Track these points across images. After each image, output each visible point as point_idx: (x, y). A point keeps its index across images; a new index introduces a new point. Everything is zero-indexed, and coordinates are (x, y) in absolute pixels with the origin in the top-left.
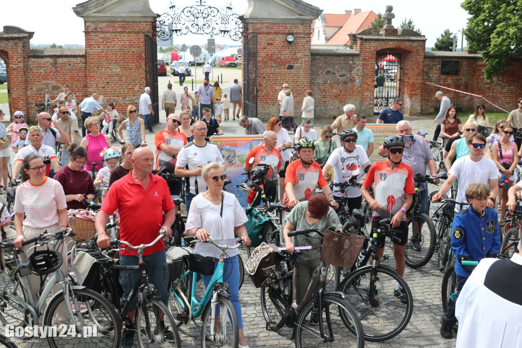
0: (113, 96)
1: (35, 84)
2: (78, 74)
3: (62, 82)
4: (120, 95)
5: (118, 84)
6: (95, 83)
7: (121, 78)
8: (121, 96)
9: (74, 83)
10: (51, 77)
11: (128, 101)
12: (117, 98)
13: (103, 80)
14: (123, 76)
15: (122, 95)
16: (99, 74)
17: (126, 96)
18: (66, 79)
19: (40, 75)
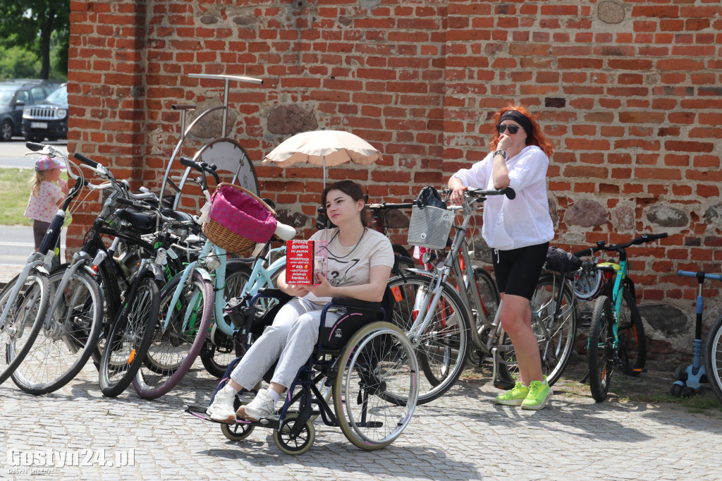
0: (579, 188)
1: (190, 95)
2: (411, 50)
3: (322, 88)
4: (621, 183)
5: (616, 112)
6: (484, 104)
7: (638, 79)
8: (629, 189)
9: (386, 100)
10: (270, 58)
11: (669, 223)
12: (602, 200)
13: (532, 82)
14: (647, 65)
15: (632, 180)
16: (512, 49)
17: (658, 191)
18: (344, 72)
19: (220, 45)
